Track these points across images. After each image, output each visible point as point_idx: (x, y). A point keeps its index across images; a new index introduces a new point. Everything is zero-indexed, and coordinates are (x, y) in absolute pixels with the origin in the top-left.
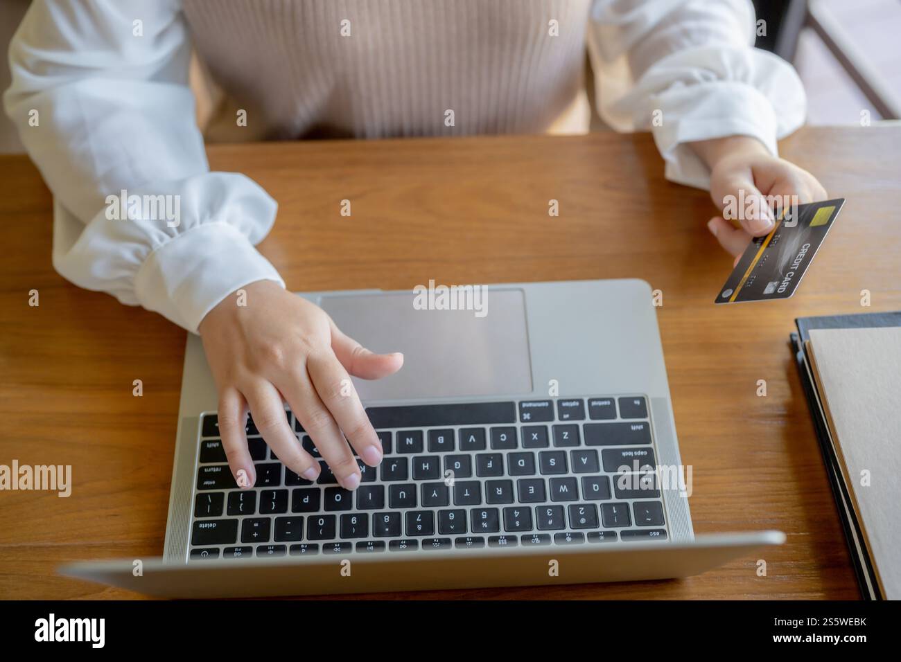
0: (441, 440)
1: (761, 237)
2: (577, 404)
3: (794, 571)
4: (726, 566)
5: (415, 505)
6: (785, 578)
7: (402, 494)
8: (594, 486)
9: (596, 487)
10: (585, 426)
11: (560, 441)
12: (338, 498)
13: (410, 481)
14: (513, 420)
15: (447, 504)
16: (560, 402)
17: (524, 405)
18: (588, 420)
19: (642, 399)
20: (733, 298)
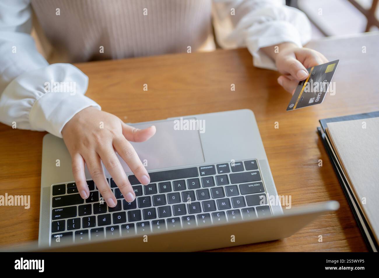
0: (165, 187)
1: (303, 81)
2: (226, 166)
3: (332, 231)
4: (301, 232)
5: (155, 217)
6: (329, 235)
7: (149, 213)
8: (237, 201)
9: (238, 202)
10: (230, 175)
11: (219, 183)
12: (119, 217)
13: (152, 207)
14: (197, 175)
15: (171, 215)
16: (218, 165)
17: (201, 168)
18: (231, 172)
19: (255, 161)
20: (295, 107)
